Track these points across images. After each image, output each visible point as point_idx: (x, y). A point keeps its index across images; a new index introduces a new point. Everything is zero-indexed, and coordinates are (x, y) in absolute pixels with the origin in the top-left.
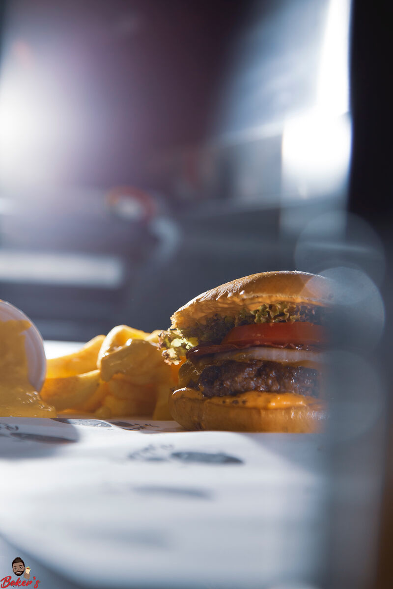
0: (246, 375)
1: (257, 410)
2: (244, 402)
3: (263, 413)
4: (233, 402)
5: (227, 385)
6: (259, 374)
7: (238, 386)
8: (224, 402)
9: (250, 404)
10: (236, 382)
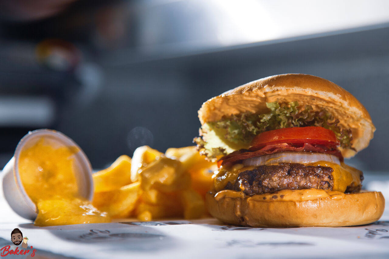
0: (280, 175)
1: (293, 202)
2: (282, 196)
3: (298, 204)
4: (273, 197)
5: (266, 184)
6: (290, 174)
7: (275, 184)
8: (264, 198)
9: (286, 198)
10: (273, 180)
